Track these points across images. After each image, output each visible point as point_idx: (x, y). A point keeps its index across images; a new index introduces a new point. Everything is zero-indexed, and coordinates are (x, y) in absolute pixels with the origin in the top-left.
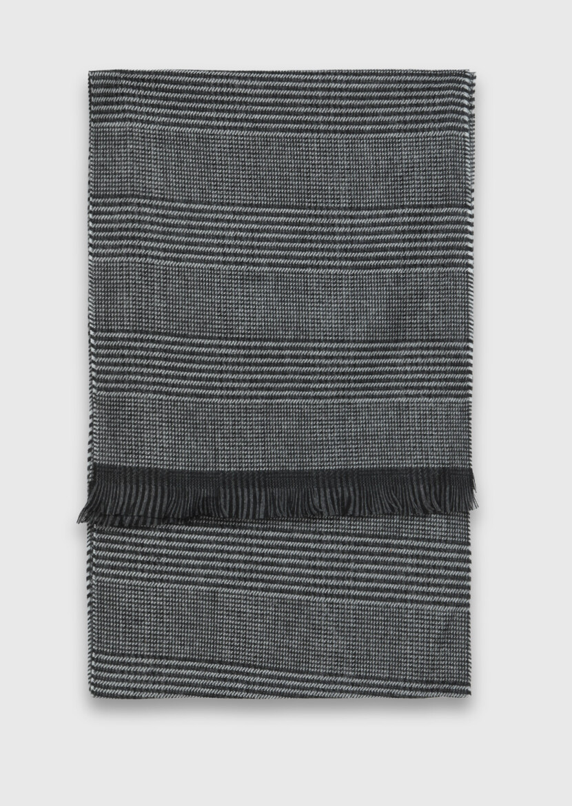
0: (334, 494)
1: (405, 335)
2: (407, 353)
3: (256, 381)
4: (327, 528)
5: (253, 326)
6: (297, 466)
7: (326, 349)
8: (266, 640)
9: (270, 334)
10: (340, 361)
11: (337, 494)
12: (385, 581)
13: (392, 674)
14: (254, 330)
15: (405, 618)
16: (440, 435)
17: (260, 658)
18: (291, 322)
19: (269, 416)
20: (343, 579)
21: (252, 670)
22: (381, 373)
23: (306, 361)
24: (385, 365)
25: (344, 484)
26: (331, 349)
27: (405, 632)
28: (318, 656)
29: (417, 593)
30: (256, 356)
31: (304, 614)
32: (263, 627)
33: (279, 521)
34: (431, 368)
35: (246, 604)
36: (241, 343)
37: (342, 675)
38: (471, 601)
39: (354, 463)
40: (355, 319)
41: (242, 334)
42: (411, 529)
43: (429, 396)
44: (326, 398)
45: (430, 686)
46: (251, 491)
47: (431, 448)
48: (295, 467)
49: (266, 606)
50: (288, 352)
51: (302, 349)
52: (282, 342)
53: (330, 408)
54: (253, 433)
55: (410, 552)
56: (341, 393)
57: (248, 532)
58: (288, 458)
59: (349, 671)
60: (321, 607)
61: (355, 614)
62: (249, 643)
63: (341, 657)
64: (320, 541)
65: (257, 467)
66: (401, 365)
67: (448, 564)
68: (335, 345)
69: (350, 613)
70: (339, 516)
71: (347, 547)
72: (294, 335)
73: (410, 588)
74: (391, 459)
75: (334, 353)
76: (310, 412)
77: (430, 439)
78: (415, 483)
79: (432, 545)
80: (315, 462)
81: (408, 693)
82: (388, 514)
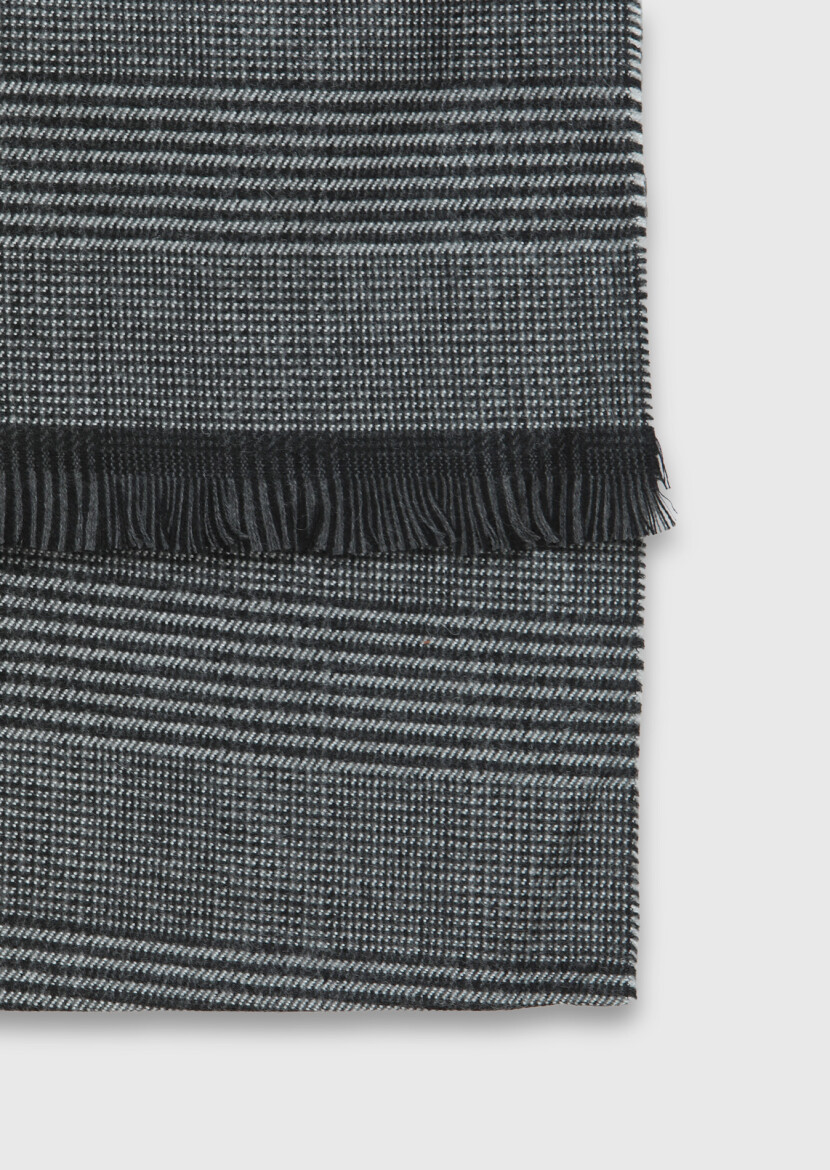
0: (280, 497)
1: (460, 69)
2: (465, 116)
3: (74, 188)
4: (261, 581)
5: (65, 42)
6: (183, 419)
7: (254, 105)
8: (100, 860)
9: (109, 64)
10: (292, 140)
11: (287, 497)
12: (410, 717)
13: (428, 945)
14: (66, 54)
15: (463, 806)
16: (557, 343)
17: (86, 905)
18: (162, 33)
19: (108, 282)
20: (302, 709)
21: (64, 937)
22: (397, 173)
23: (203, 137)
24: (408, 151)
25: (305, 473)
26: (268, 107)
27: (462, 840)
28: (236, 899)
29: (496, 745)
30: (72, 123)
31: (200, 794)
32: (94, 826)
33: (135, 558)
34: (530, 159)
35: (49, 766)
36: (33, 88)
37: (299, 951)
38: (639, 763)
39: (331, 417)
40: (328, 26)
41: (35, 64)
42: (479, 589)
43: (525, 236)
44: (256, 238)
45: (527, 978)
46: (63, 480)
47: (530, 377)
48: (175, 420)
49: (102, 772)
50: (155, 113)
51: (192, 104)
52: (140, 84)
53: (268, 268)
54: (65, 327)
55: (477, 645)
56: (295, 227)
57: (55, 583)
58: (159, 398)
59: (316, 939)
60: (244, 777)
61: (333, 796)
62: (56, 867)
63: (295, 904)
64: (244, 615)
65: (77, 417)
66: (451, 151)
67: (580, 672)
68: (278, 96)
69: (319, 794)
70: (292, 552)
71: (312, 632)
72: (171, 67)
73: (477, 733)
74: (425, 409)
75: (276, 118)
76: (215, 277)
77: (528, 355)
78: (489, 472)
79: (535, 627)
80: (230, 411)
81: (469, 996)
82: (419, 552)
